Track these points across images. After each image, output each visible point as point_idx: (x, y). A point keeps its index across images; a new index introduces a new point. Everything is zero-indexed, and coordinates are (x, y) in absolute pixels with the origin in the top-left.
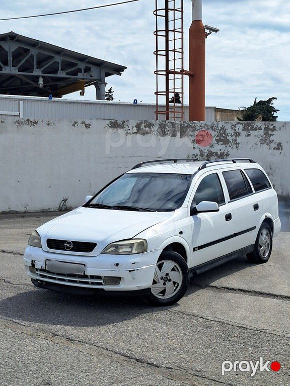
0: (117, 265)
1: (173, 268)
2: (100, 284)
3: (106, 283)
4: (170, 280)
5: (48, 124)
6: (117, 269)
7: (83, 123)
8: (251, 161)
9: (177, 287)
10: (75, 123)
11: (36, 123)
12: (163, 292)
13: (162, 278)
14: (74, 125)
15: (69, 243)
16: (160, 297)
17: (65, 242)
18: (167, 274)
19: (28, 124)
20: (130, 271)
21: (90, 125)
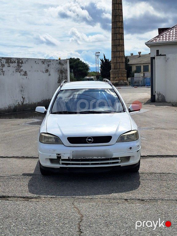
0: (131, 148)
2: (118, 162)
3: (122, 162)
6: (131, 151)
15: (90, 138)
17: (86, 138)
20: (137, 151)
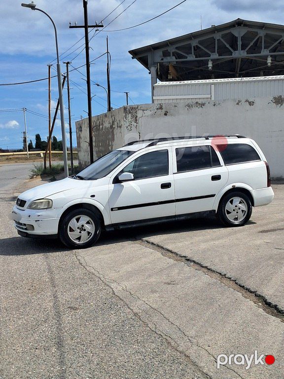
1: (88, 221)
4: (85, 230)
5: (214, 105)
6: (29, 219)
7: (247, 101)
8: (239, 137)
9: (90, 236)
10: (239, 101)
11: (203, 104)
12: (79, 239)
13: (78, 228)
14: (238, 104)
16: (77, 242)
18: (83, 226)
19: (197, 106)
20: (36, 221)
21: (253, 102)
